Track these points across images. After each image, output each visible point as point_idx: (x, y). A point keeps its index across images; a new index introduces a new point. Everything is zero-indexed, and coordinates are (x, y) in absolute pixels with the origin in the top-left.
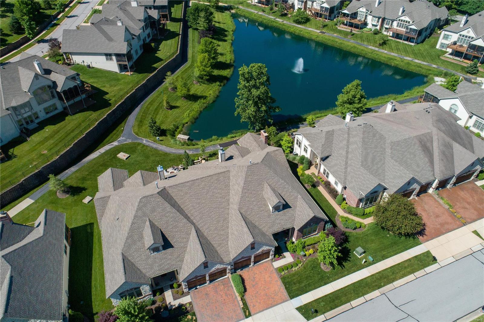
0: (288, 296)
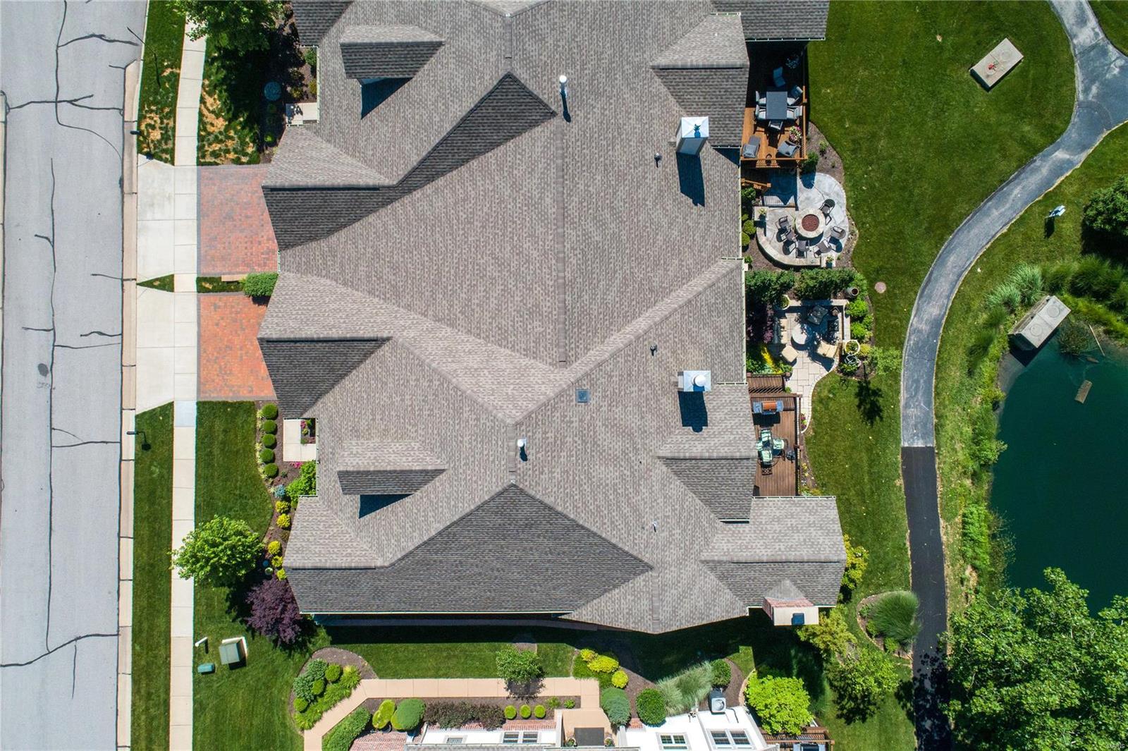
0: (206, 400)
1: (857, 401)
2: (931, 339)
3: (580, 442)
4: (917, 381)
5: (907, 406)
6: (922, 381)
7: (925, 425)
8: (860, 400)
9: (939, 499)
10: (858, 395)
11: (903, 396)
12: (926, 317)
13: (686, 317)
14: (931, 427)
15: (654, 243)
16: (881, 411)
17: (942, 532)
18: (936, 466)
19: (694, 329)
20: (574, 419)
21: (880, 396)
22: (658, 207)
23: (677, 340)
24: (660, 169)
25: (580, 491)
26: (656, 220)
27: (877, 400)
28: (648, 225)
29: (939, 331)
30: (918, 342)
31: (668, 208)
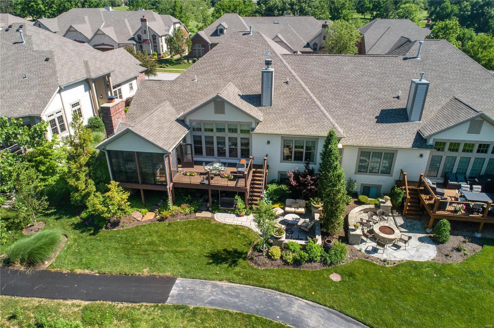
1: (230, 249)
2: (281, 314)
3: (246, 52)
4: (237, 296)
5: (215, 286)
6: (236, 300)
7: (192, 298)
8: (231, 252)
9: (110, 303)
10: (236, 251)
11: (225, 284)
12: (306, 312)
13: (305, 100)
14: (186, 302)
15: (348, 94)
16: (217, 264)
17: (77, 302)
18: (145, 304)
19: (297, 104)
20: (257, 50)
21: (230, 265)
22: (369, 97)
23: (292, 94)
24: (392, 99)
25: (223, 52)
26: (361, 95)
27: (227, 263)
28: (357, 91)
29: (289, 322)
30: (279, 302)
31: (370, 102)
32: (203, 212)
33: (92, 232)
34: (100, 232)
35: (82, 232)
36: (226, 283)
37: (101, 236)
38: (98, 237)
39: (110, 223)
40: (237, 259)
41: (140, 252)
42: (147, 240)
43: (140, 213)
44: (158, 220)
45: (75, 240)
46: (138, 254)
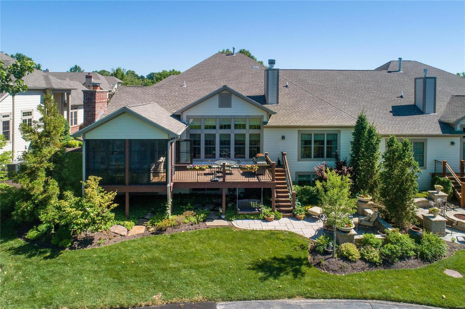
1: (280, 256)
5: (285, 306)
11: (301, 302)
22: (373, 97)
24: (397, 98)
31: (376, 101)
32: (215, 220)
33: (48, 254)
34: (61, 253)
35: (30, 257)
36: (302, 300)
37: (64, 258)
38: (59, 259)
39: (78, 241)
40: (298, 267)
41: (139, 273)
42: (144, 256)
43: (122, 227)
44: (153, 234)
45: (18, 268)
46: (136, 276)
